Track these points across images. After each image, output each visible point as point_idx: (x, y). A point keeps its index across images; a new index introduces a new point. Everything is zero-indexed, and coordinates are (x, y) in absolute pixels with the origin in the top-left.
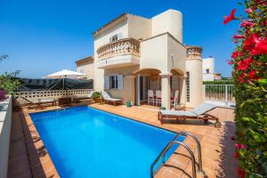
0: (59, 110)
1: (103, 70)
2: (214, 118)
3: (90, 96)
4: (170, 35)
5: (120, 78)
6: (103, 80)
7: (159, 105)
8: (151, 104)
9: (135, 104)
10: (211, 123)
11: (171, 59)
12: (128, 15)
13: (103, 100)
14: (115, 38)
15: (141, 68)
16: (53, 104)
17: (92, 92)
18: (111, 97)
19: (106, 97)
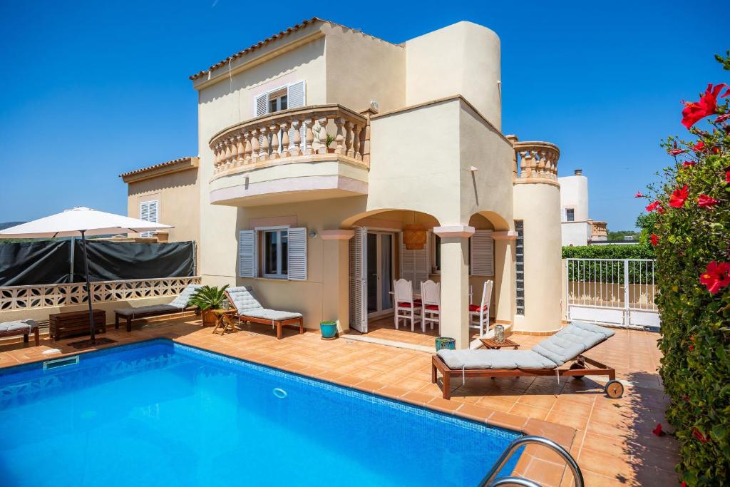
0: (54, 363)
1: (233, 212)
2: (602, 369)
3: (180, 301)
4: (467, 106)
5: (297, 237)
6: (234, 244)
7: (433, 329)
8: (405, 326)
9: (353, 329)
10: (596, 385)
11: (471, 180)
12: (326, 27)
13: (233, 316)
14: (278, 101)
15: (372, 206)
16: (28, 337)
17: (190, 289)
18: (265, 305)
19: (246, 305)
